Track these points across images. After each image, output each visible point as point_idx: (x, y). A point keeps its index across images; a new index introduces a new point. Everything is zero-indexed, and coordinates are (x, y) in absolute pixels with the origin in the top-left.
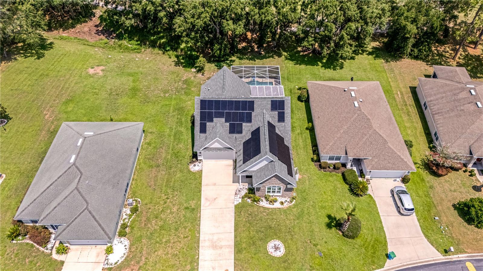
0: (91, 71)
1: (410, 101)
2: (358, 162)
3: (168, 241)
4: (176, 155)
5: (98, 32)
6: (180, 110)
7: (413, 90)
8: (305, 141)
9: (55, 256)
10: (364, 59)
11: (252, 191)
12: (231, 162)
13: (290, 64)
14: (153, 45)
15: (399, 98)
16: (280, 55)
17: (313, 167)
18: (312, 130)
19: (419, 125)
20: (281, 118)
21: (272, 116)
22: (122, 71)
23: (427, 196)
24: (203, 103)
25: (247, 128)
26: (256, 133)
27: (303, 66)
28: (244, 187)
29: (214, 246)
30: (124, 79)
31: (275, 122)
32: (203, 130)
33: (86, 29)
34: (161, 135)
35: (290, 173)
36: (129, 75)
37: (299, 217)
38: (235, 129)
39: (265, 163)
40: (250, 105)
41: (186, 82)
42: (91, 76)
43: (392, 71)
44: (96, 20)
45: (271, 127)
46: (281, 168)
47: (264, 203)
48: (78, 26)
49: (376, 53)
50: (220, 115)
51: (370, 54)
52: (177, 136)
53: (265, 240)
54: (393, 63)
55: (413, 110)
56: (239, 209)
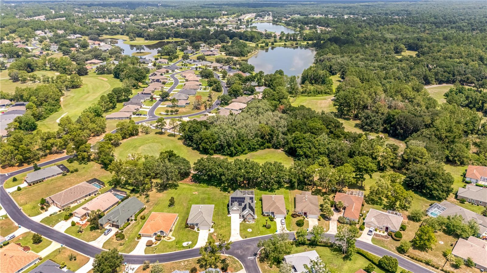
0: (194, 193)
1: (293, 201)
2: (273, 213)
3: (223, 229)
4: (224, 213)
5: (192, 181)
6: (224, 203)
7: (295, 198)
8: (260, 209)
9: (197, 231)
10: (282, 190)
11: (244, 220)
12: (239, 215)
13: (258, 191)
14: (212, 185)
15: (290, 200)
16: (255, 188)
17: (262, 216)
18: (262, 207)
20: (252, 202)
21: (250, 201)
22: (204, 193)
23: (290, 221)
24: (232, 198)
25: (243, 204)
26: (246, 205)
27: (262, 192)
28: (242, 219)
29: (235, 230)
30: (205, 195)
31: (251, 203)
32: (232, 205)
33: (188, 180)
34: (218, 209)
35: (254, 214)
36: (206, 194)
37: (256, 225)
38: (240, 205)
39: (247, 211)
40: (244, 198)
41: (225, 196)
42: (194, 194)
43: (291, 193)
44: (190, 177)
45: (249, 204)
46: (252, 213)
47: (247, 222)
48: (185, 179)
49: (287, 188)
50: (236, 201)
51: (285, 188)
52: (223, 209)
53: (248, 229)
54: (291, 191)
55: (293, 203)
56: (241, 224)
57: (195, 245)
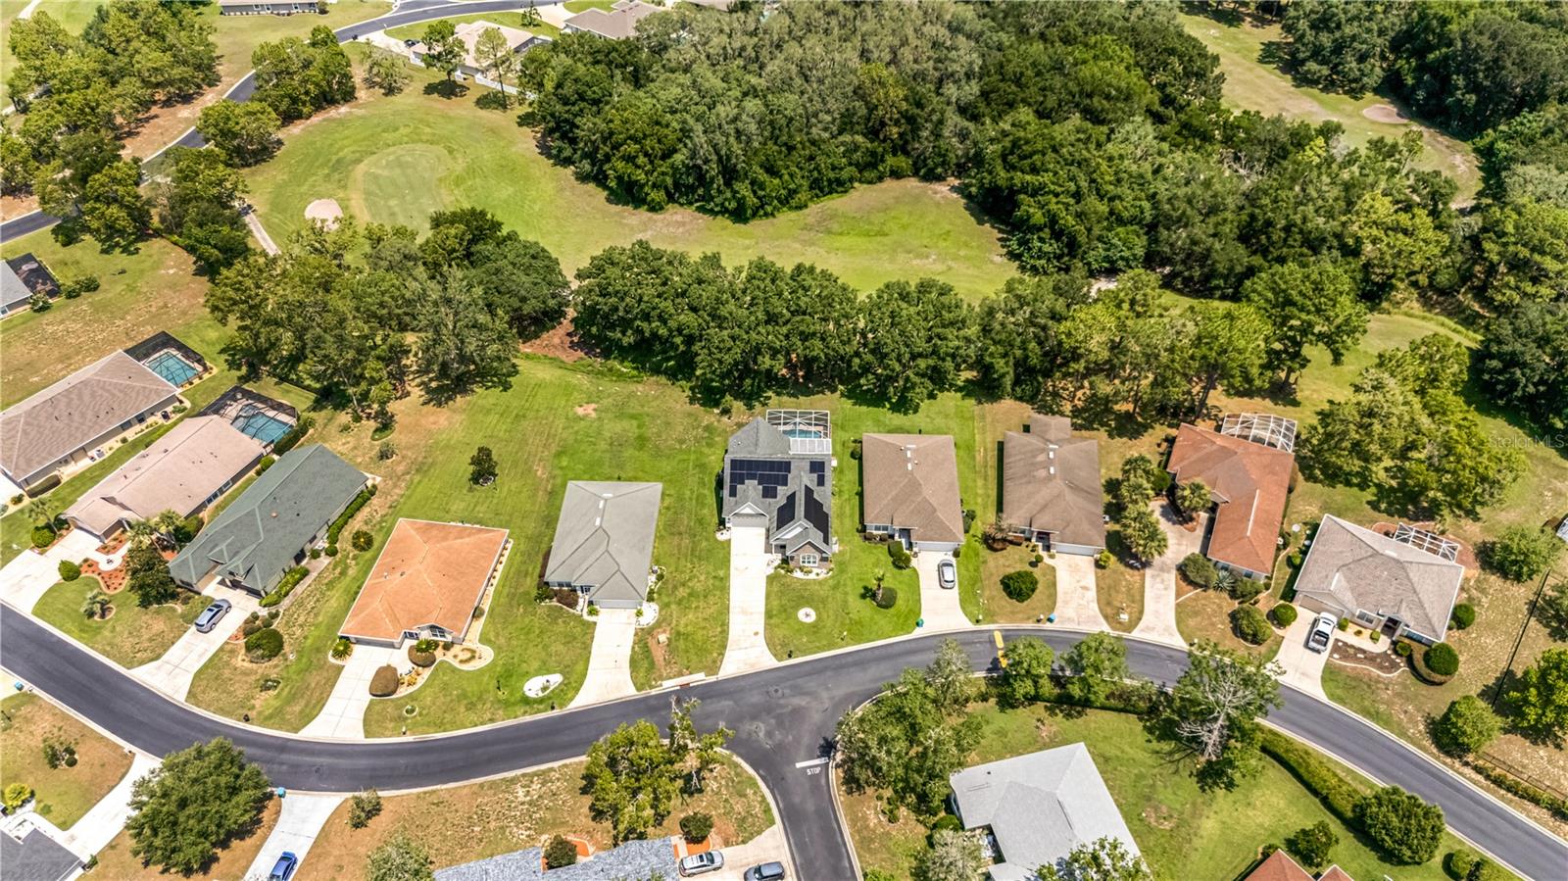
0: (580, 411)
1: (993, 461)
2: (906, 532)
3: (697, 607)
4: (700, 521)
5: (573, 345)
6: (702, 467)
7: (1001, 446)
8: (852, 509)
9: (586, 617)
10: (949, 400)
11: (785, 561)
12: (763, 531)
13: (848, 404)
14: (656, 371)
15: (979, 457)
16: (833, 390)
17: (858, 538)
18: (861, 495)
19: (994, 493)
20: (821, 482)
21: (809, 479)
22: (621, 414)
23: (977, 570)
24: (734, 462)
25: (783, 492)
26: (792, 498)
27: (864, 408)
28: (777, 558)
29: (744, 612)
30: (626, 424)
31: (813, 486)
32: (733, 493)
33: (556, 341)
34: (680, 499)
35: (826, 540)
36: (633, 417)
37: (835, 587)
38: (769, 493)
39: (799, 530)
40: (786, 466)
41: (707, 428)
42: (582, 419)
43: (983, 417)
44: (566, 325)
45: (809, 492)
46: (816, 537)
47: (798, 574)
48: (545, 335)
49: (970, 390)
50: (752, 477)
51: (959, 389)
52: (700, 501)
53: (798, 607)
54: (987, 406)
55: (992, 473)
56: (771, 579)
57: (577, 690)
